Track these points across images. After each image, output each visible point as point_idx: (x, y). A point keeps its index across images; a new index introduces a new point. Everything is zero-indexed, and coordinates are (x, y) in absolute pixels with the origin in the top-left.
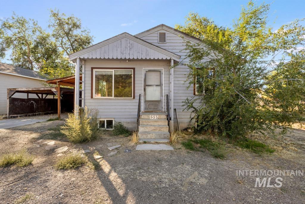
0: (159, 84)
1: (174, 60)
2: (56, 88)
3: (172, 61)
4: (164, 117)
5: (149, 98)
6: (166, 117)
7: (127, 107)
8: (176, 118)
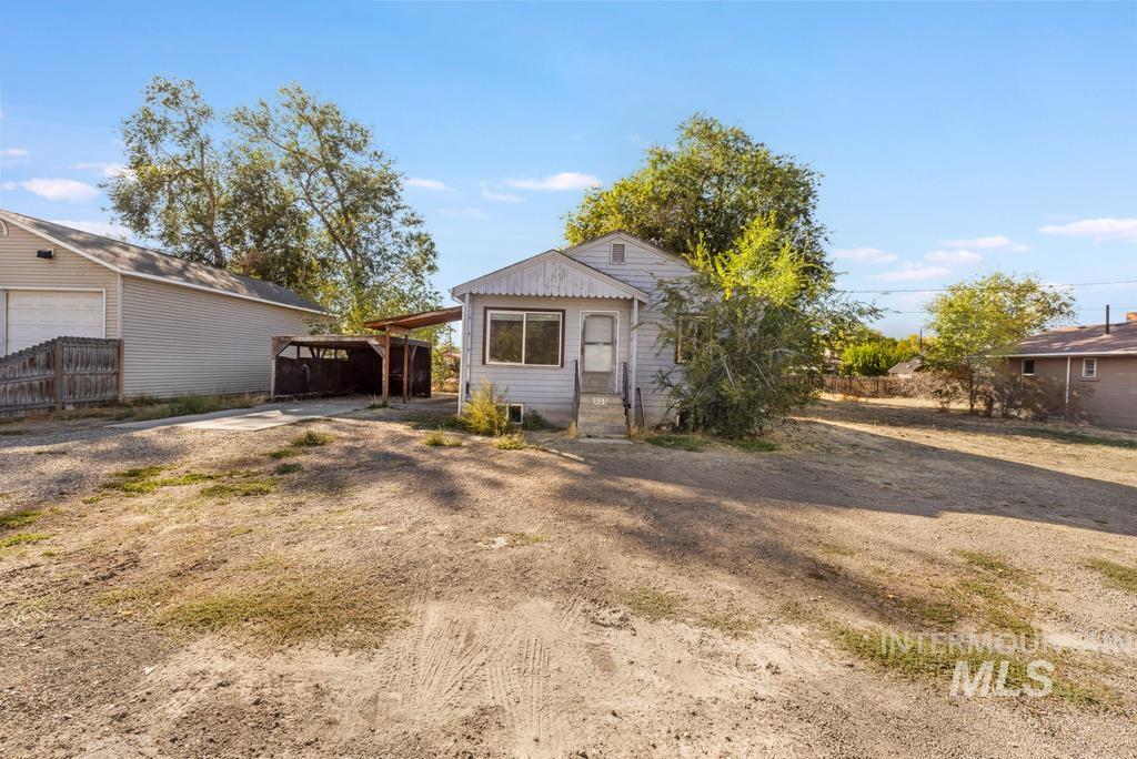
0: (610, 341)
1: (640, 302)
2: (377, 337)
3: (636, 304)
4: (619, 401)
5: (590, 367)
6: (621, 401)
7: (549, 383)
8: (639, 406)
